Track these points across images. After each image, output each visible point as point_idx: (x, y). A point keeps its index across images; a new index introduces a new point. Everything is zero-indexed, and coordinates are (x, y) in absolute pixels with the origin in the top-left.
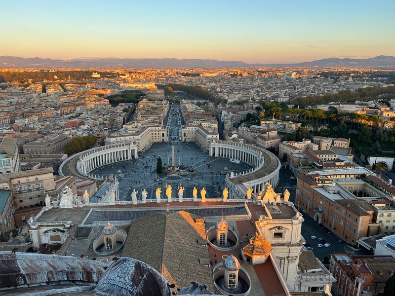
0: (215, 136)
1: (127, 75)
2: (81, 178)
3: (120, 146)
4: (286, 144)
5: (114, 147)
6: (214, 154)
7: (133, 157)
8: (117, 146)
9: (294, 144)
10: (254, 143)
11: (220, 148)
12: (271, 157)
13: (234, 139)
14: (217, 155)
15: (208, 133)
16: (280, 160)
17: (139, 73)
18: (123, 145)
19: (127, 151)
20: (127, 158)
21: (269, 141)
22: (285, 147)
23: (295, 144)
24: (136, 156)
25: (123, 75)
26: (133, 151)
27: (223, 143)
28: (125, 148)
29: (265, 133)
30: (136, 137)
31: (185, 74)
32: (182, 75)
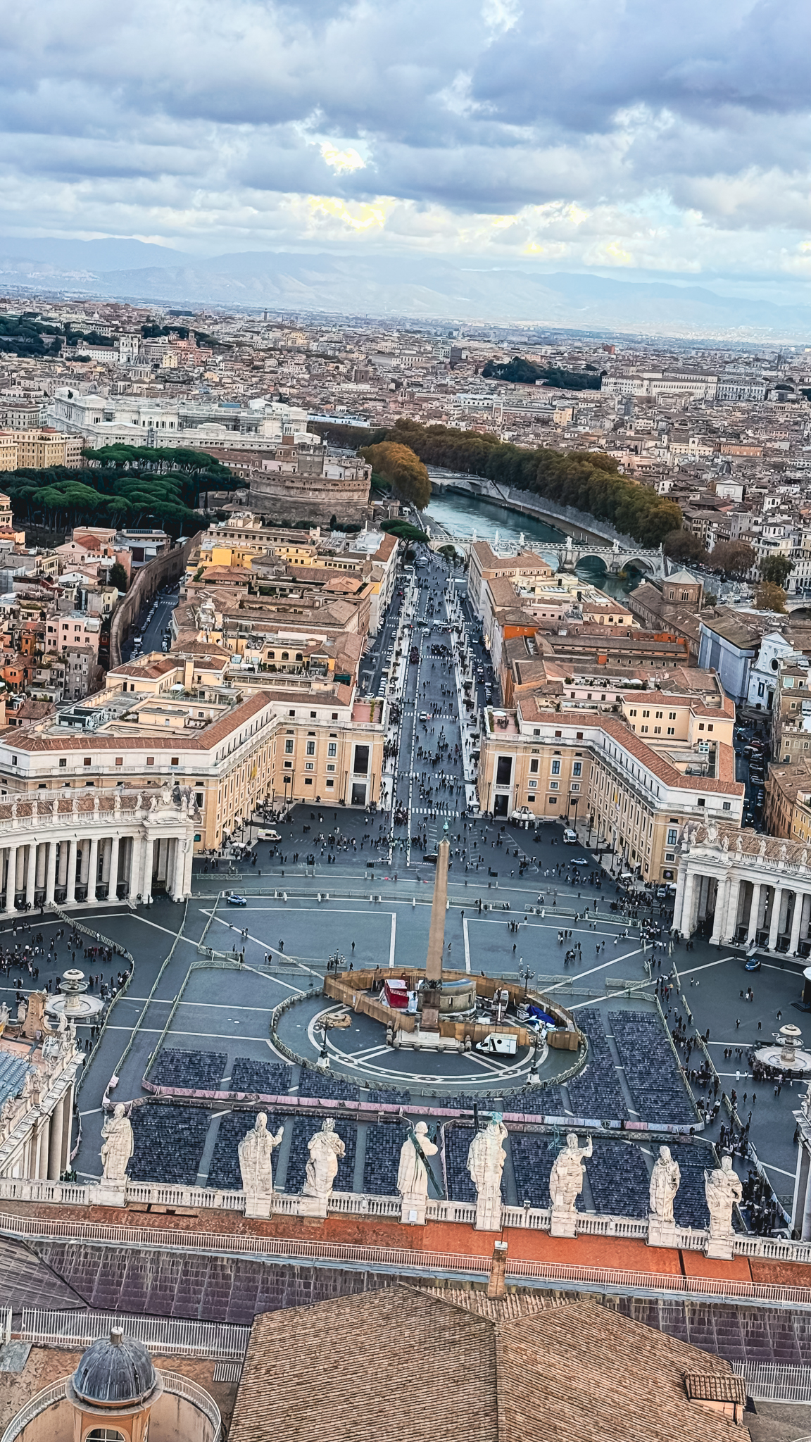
0: (714, 802)
1: (128, 347)
3: (87, 806)
6: (705, 925)
7: (160, 889)
8: (66, 807)
11: (746, 887)
14: (723, 932)
15: (671, 777)
17: (202, 339)
18: (108, 805)
19: (125, 843)
24: (181, 889)
25: (96, 340)
26: (165, 848)
28: (115, 825)
30: (193, 760)
31: (501, 367)
32: (486, 374)
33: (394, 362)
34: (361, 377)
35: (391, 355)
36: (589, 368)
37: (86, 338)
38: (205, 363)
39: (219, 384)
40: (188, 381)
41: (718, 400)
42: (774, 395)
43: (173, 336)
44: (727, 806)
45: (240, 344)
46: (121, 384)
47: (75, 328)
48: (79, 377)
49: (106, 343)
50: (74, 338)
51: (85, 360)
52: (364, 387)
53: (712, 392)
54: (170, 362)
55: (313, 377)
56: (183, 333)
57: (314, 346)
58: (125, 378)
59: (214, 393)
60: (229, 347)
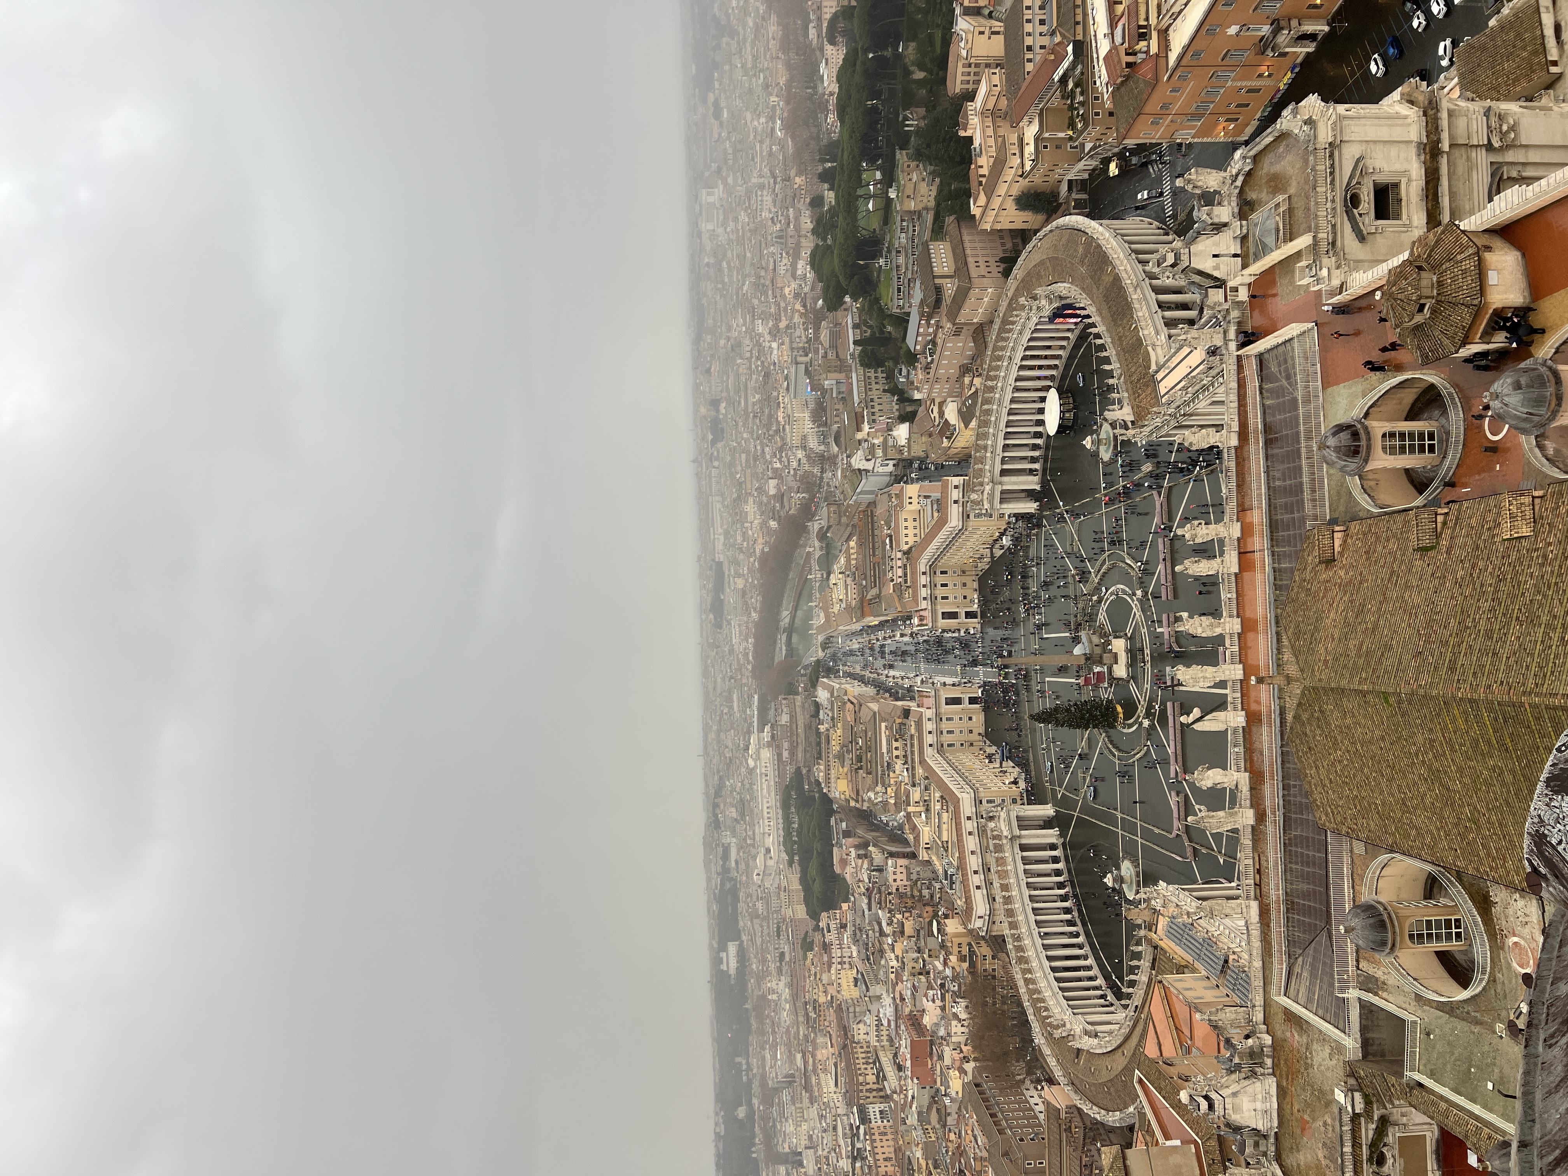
0: (955, 494)
1: (728, 838)
2: (1144, 1035)
3: (1003, 874)
4: (982, 200)
5: (1008, 900)
6: (1030, 494)
7: (1047, 824)
8: (1005, 887)
9: (981, 171)
10: (980, 332)
11: (1004, 473)
12: (1036, 258)
13: (966, 416)
14: (1033, 483)
15: (942, 521)
16: (1048, 221)
17: (718, 793)
18: (1001, 861)
19: (1023, 848)
20: (1053, 847)
21: (974, 272)
22: (996, 203)
23: (984, 164)
24: (1048, 810)
25: (726, 856)
26: (1024, 823)
27: (982, 461)
28: (1013, 855)
29: (938, 290)
30: (967, 807)
31: (715, 619)
32: (720, 627)
33: (719, 680)
34: (729, 699)
35: (715, 682)
36: (711, 569)
37: (724, 863)
38: (731, 792)
39: (742, 782)
40: (742, 801)
41: (722, 495)
42: (716, 464)
43: (718, 811)
44: (956, 487)
45: (719, 771)
46: (749, 842)
47: (719, 870)
48: (747, 865)
49: (726, 850)
50: (725, 870)
51: (737, 862)
52: (735, 697)
53: (717, 498)
54: (733, 813)
55: (732, 728)
56: (715, 806)
57: (715, 728)
58: (745, 839)
59: (747, 786)
60: (721, 778)
